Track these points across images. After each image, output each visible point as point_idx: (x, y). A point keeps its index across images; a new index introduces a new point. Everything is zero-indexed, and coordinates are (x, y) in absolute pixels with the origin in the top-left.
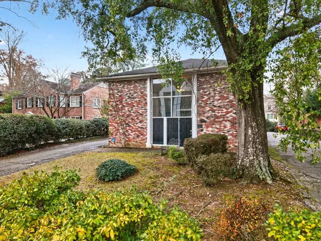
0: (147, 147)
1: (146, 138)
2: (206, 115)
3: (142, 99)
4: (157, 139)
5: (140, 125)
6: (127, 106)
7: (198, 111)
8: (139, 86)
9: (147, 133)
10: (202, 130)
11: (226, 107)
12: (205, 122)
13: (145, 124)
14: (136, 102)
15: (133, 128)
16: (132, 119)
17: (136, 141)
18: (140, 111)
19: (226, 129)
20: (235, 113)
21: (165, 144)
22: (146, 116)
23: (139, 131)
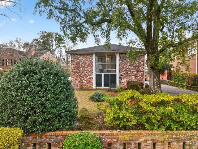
0: (93, 88)
1: (93, 84)
2: (123, 72)
3: (91, 64)
4: (98, 84)
5: (89, 77)
6: (82, 67)
7: (119, 70)
8: (89, 57)
9: (93, 81)
10: (121, 80)
11: (133, 69)
12: (123, 76)
13: (92, 77)
14: (87, 65)
15: (85, 79)
16: (85, 74)
17: (87, 86)
18: (89, 70)
19: (133, 79)
20: (136, 72)
21: (103, 87)
22: (93, 72)
23: (89, 80)
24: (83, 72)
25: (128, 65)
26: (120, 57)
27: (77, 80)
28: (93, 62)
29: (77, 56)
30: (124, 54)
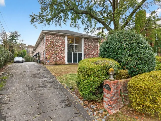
1: (65, 60)
2: (86, 52)
4: (69, 60)
5: (62, 55)
6: (56, 46)
7: (84, 51)
8: (62, 38)
9: (65, 58)
10: (85, 57)
12: (86, 54)
13: (64, 55)
14: (60, 45)
15: (59, 56)
16: (58, 52)
17: (60, 62)
18: (62, 49)
20: (94, 52)
21: (72, 62)
22: (65, 51)
23: (61, 57)
24: (56, 50)
25: (89, 47)
26: (84, 41)
27: (51, 57)
28: (65, 43)
29: (51, 36)
30: (87, 39)
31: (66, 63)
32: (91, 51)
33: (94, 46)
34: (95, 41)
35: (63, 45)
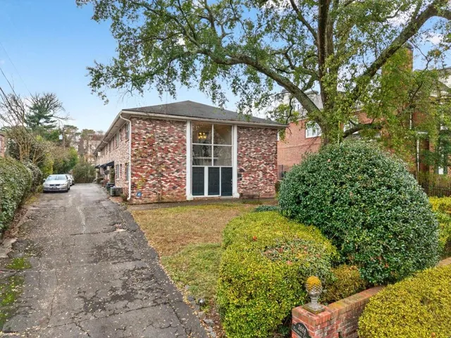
0: (188, 199)
1: (185, 190)
2: (244, 165)
3: (180, 145)
4: (197, 189)
5: (176, 174)
6: (160, 152)
7: (238, 161)
8: (176, 129)
9: (185, 184)
10: (241, 179)
11: (260, 158)
12: (243, 171)
13: (183, 174)
14: (172, 147)
15: (168, 178)
16: (167, 168)
17: (172, 194)
18: (177, 159)
19: (259, 178)
20: (265, 164)
21: (206, 194)
22: (185, 164)
23: (176, 181)
24: (162, 163)
25: (253, 150)
26: (238, 133)
27: (147, 181)
28: (185, 141)
29: (147, 123)
30: (246, 128)
31: (189, 196)
32: (258, 161)
33: (266, 147)
34: (270, 132)
35: (180, 148)
